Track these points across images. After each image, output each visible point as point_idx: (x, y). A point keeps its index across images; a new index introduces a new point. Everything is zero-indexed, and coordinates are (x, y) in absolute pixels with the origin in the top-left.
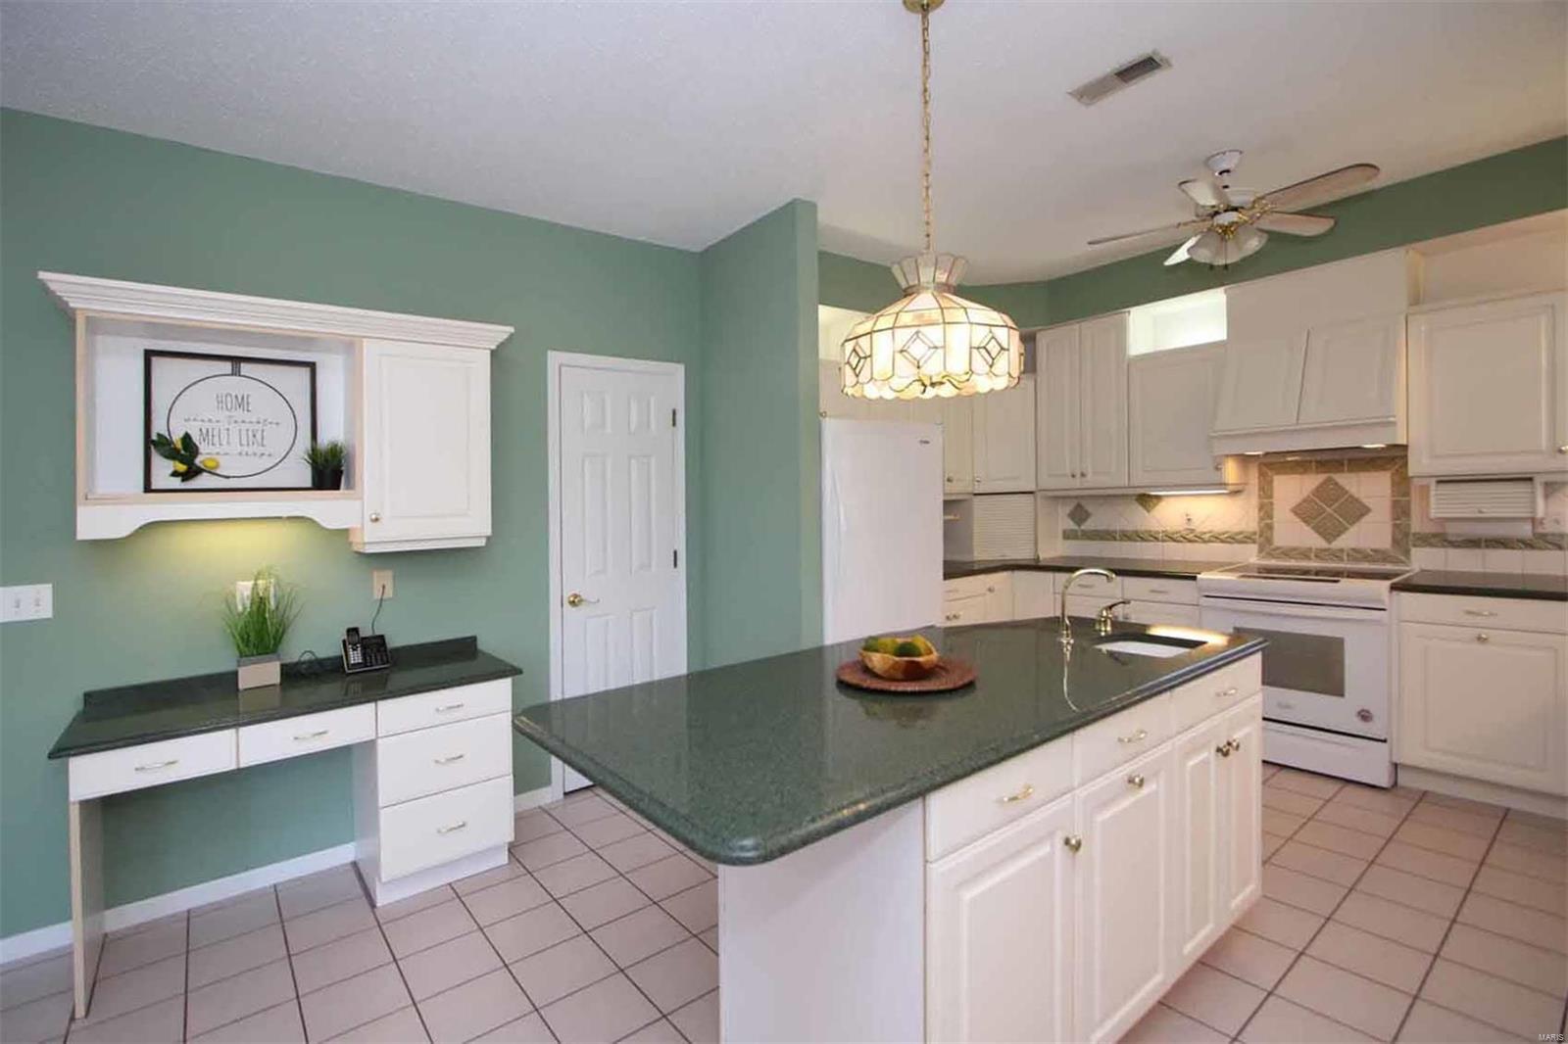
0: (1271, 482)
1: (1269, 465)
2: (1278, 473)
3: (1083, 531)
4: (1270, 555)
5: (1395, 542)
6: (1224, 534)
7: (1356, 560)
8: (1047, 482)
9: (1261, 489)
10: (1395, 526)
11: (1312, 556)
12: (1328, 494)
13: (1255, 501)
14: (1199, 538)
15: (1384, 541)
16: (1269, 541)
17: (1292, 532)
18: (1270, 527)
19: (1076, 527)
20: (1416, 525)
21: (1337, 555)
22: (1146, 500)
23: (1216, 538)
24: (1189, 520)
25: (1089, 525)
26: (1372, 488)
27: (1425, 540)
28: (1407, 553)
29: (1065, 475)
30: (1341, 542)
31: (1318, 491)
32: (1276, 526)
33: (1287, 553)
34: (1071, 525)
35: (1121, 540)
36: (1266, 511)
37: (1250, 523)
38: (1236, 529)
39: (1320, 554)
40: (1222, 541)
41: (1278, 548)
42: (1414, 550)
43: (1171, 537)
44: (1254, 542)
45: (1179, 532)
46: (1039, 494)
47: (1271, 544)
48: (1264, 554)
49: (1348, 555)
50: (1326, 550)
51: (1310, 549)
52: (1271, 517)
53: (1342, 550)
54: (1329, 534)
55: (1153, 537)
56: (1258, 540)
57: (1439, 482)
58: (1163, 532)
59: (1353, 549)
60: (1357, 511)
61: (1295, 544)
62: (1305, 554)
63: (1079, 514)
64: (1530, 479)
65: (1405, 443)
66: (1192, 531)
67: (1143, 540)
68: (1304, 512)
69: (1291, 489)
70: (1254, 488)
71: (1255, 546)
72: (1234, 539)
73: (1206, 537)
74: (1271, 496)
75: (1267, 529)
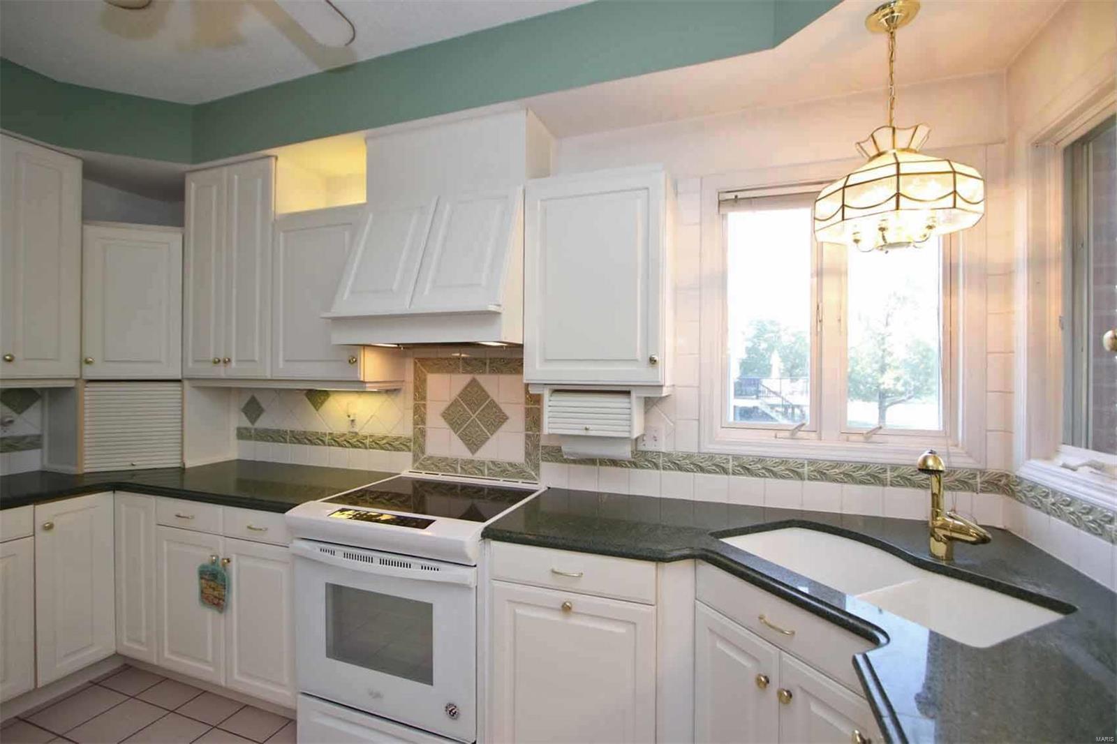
0: (425, 382)
1: (422, 361)
2: (432, 372)
3: (256, 429)
4: (423, 466)
5: (528, 454)
6: (383, 439)
7: (495, 475)
8: (194, 369)
9: (416, 389)
10: (528, 436)
11: (458, 468)
12: (473, 396)
13: (411, 403)
14: (361, 443)
15: (518, 455)
16: (422, 449)
17: (442, 440)
18: (423, 433)
19: (248, 425)
20: (546, 438)
21: (478, 468)
22: (316, 396)
23: (376, 443)
24: (353, 421)
25: (263, 423)
27: (555, 454)
28: (537, 467)
29: (209, 361)
30: (487, 453)
31: (464, 394)
32: (428, 432)
33: (437, 464)
34: (246, 423)
35: (291, 442)
36: (420, 416)
37: (406, 428)
38: (394, 434)
39: (465, 466)
40: (382, 448)
41: (430, 458)
42: (544, 466)
43: (337, 441)
44: (410, 450)
45: (344, 435)
46: (186, 383)
47: (423, 453)
48: (417, 464)
49: (489, 469)
50: (469, 462)
51: (456, 460)
52: (423, 422)
53: (483, 463)
54: (473, 444)
55: (320, 440)
56: (412, 448)
57: (554, 391)
58: (330, 434)
59: (493, 462)
60: (497, 419)
61: (444, 454)
62: (452, 466)
63: (253, 409)
64: (629, 392)
65: (521, 343)
66: (355, 434)
67: (311, 443)
68: (452, 417)
69: (443, 389)
70: (409, 387)
71: (410, 455)
72: (390, 445)
73: (367, 442)
74: (424, 398)
75: (420, 435)
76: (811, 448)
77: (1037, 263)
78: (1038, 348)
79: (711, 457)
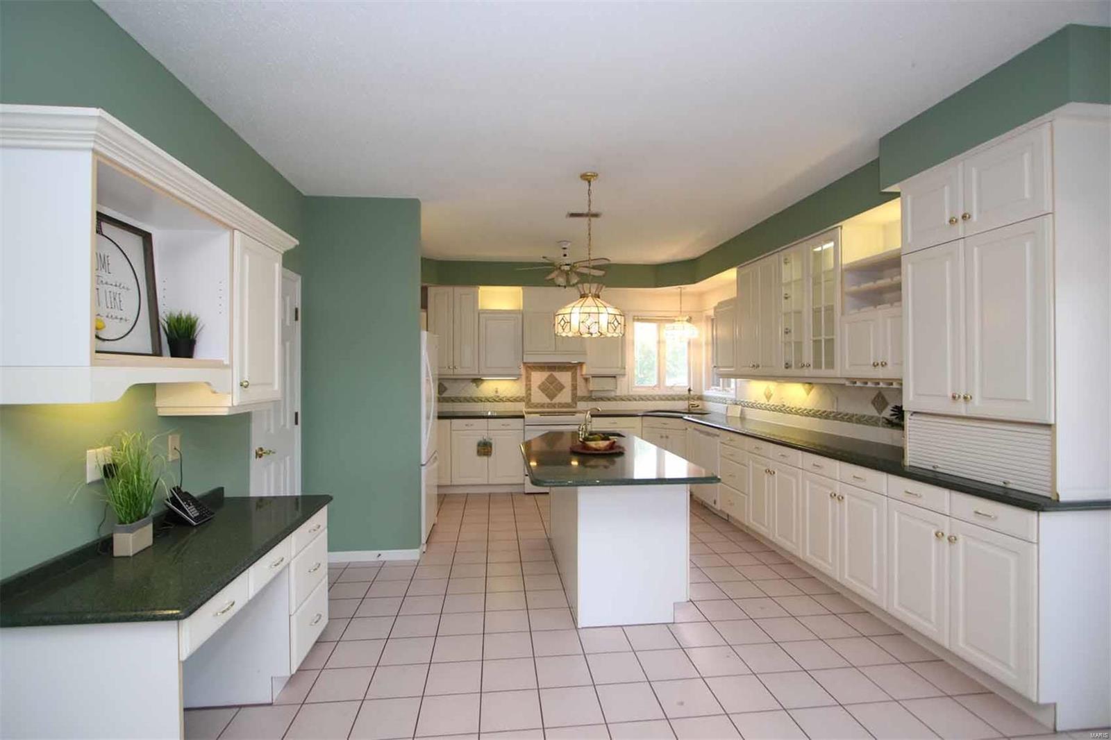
0: (531, 374)
1: (530, 367)
2: (533, 372)
3: (443, 397)
4: (531, 407)
5: (573, 400)
6: (511, 398)
7: (561, 407)
8: (439, 371)
9: (527, 377)
10: (572, 393)
11: (557, 406)
12: (551, 380)
13: (524, 382)
14: (501, 400)
15: (569, 400)
16: (530, 400)
17: (538, 397)
20: (580, 393)
21: (554, 406)
22: (477, 381)
23: (509, 400)
24: (497, 391)
26: (565, 378)
27: (583, 399)
28: (576, 404)
30: (557, 400)
31: (547, 379)
32: (532, 394)
33: (536, 406)
36: (528, 388)
37: (522, 393)
38: (516, 396)
39: (549, 405)
40: (511, 401)
41: (533, 403)
42: (578, 403)
43: (488, 400)
44: (524, 401)
45: (492, 397)
47: (530, 402)
48: (528, 406)
50: (549, 404)
51: (545, 403)
52: (530, 390)
53: (555, 404)
54: (551, 397)
55: (480, 400)
57: (593, 377)
58: (484, 397)
59: (559, 403)
60: (561, 387)
61: (539, 402)
62: (542, 406)
63: (441, 388)
64: (615, 377)
65: (582, 361)
66: (498, 397)
67: (475, 401)
68: (543, 388)
69: (538, 377)
70: (524, 377)
71: (524, 403)
72: (516, 400)
73: (504, 399)
74: (530, 381)
75: (529, 395)
76: (657, 392)
77: (707, 344)
78: (707, 364)
79: (632, 396)
